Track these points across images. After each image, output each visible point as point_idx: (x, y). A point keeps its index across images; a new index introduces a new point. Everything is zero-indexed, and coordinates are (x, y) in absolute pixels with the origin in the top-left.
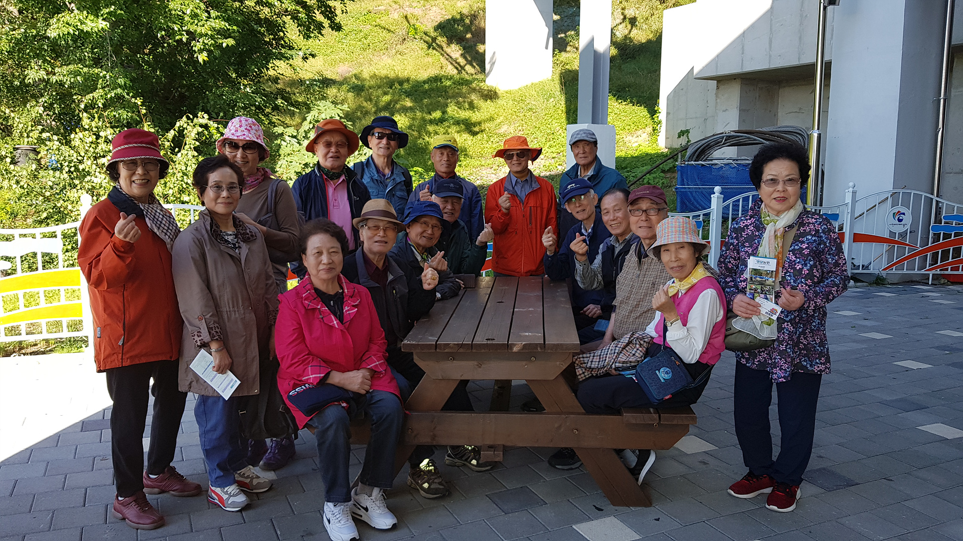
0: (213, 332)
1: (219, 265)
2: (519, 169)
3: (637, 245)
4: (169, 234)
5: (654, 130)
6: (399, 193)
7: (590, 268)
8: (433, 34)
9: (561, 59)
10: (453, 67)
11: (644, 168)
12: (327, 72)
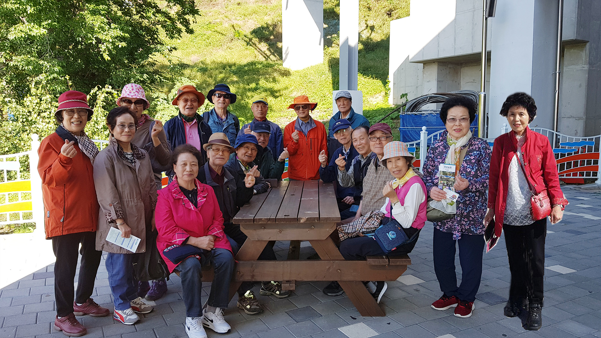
0: (118, 213)
1: (122, 173)
2: (303, 116)
3: (375, 159)
4: (92, 154)
5: (386, 94)
6: (231, 131)
7: (346, 175)
8: (250, 36)
9: (329, 51)
10: (262, 56)
11: (381, 116)
12: (184, 60)
